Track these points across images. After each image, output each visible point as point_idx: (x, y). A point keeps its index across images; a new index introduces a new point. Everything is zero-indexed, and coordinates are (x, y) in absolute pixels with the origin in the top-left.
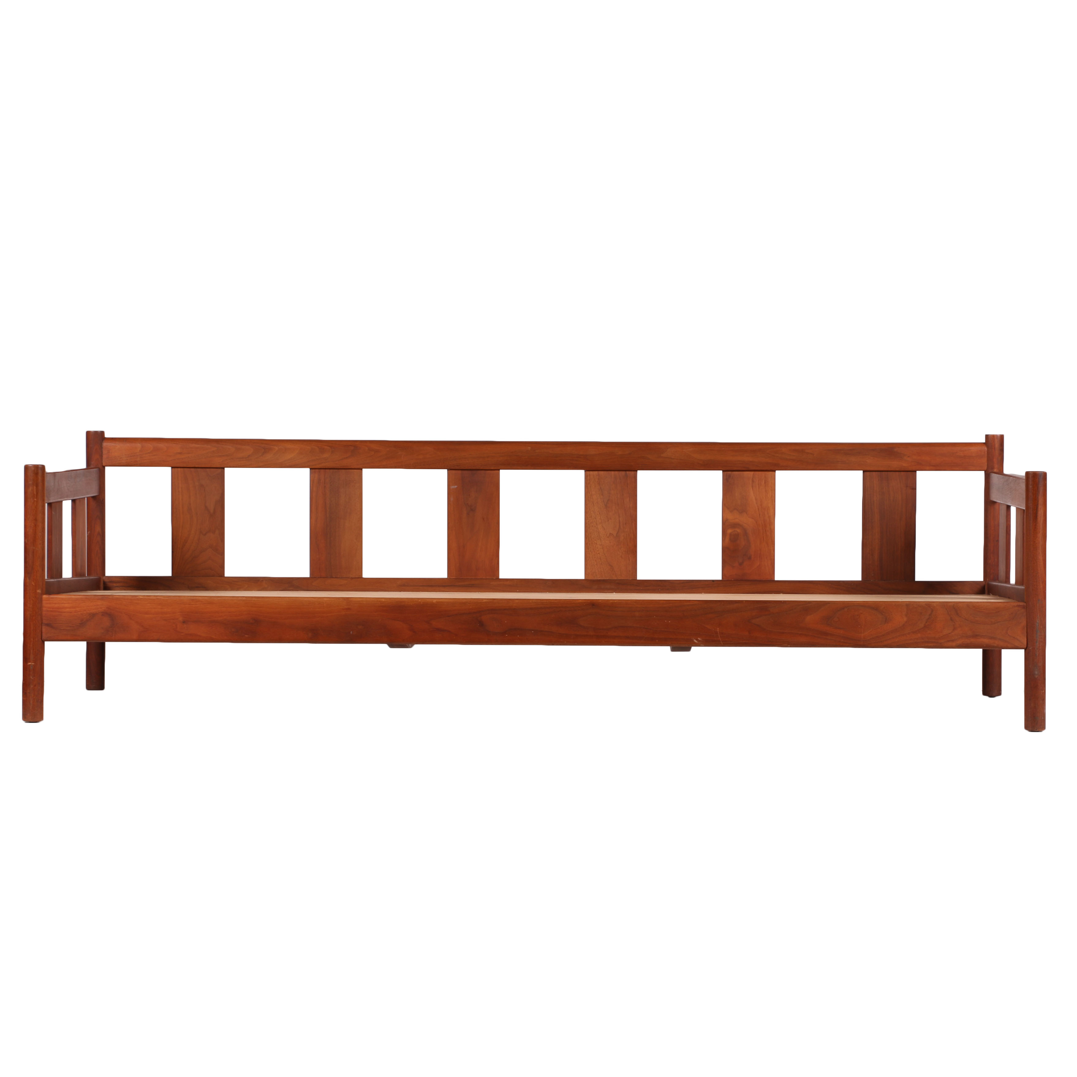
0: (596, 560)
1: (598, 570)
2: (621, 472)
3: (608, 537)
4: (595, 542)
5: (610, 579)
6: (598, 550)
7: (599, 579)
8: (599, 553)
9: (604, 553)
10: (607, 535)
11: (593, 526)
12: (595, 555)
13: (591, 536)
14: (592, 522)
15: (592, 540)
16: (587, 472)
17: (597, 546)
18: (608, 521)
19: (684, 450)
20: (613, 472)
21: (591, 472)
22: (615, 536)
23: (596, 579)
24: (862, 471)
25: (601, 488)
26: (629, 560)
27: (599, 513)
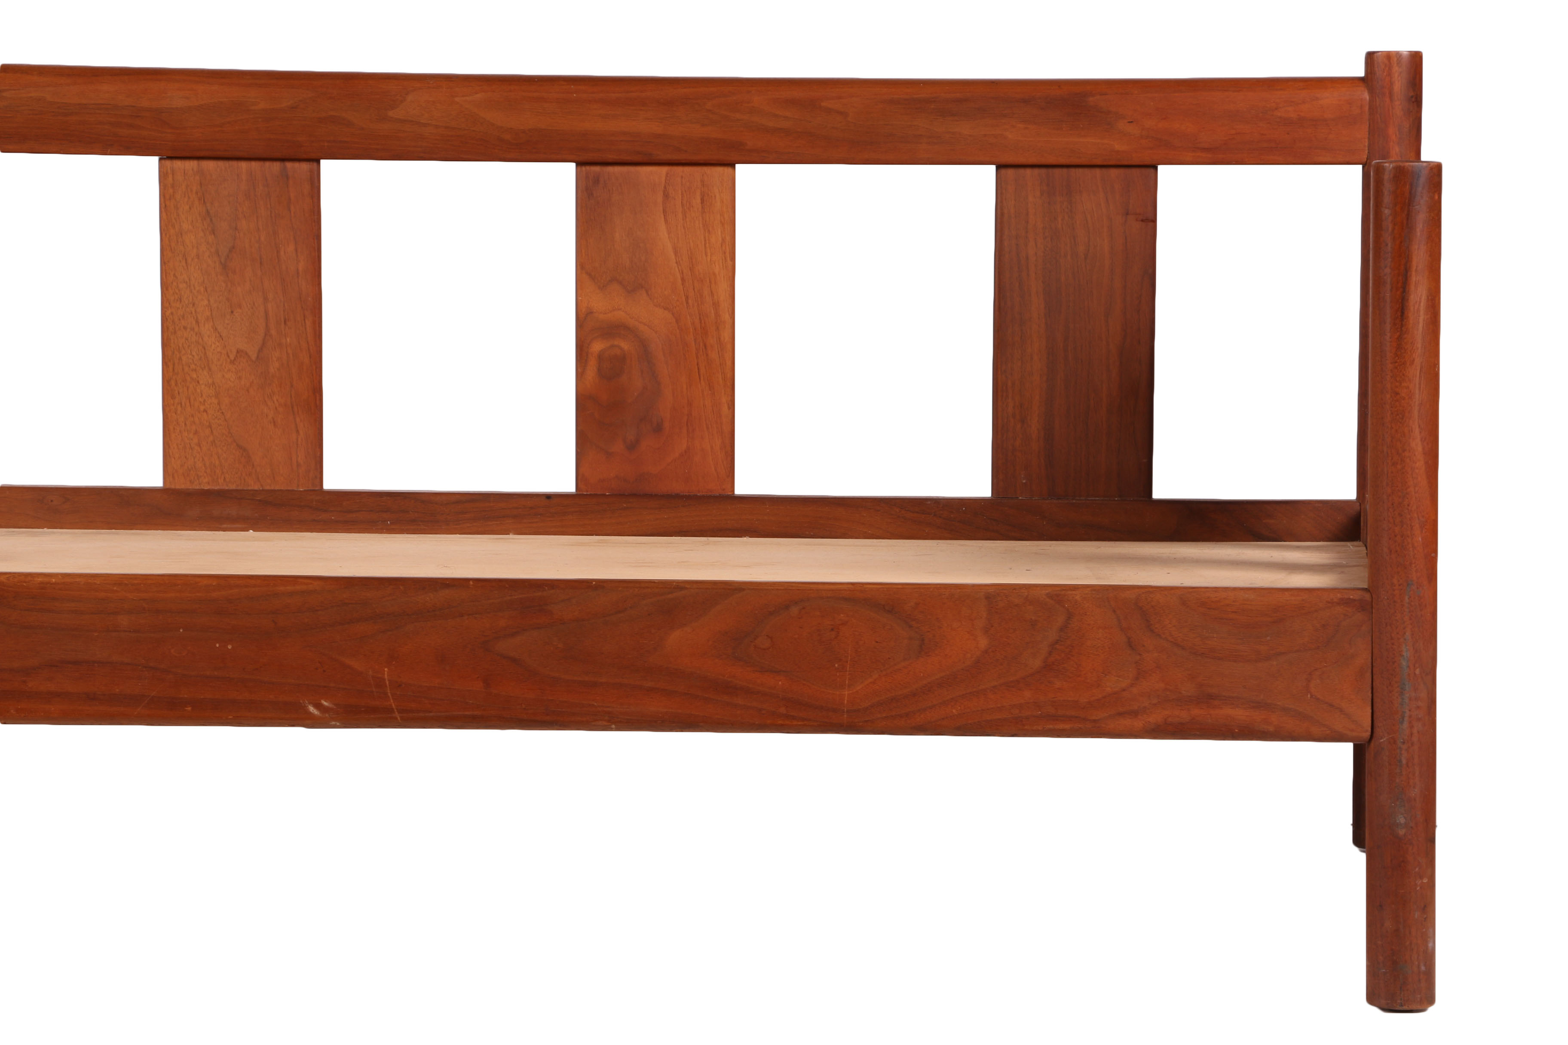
0: (196, 433)
1: (203, 460)
2: (268, 164)
3: (232, 362)
4: (195, 376)
5: (240, 488)
6: (202, 400)
7: (206, 487)
8: (205, 411)
9: (220, 409)
10: (229, 356)
11: (185, 328)
12: (192, 416)
13: (180, 359)
14: (183, 317)
15: (183, 369)
16: (163, 161)
17: (199, 391)
18: (232, 312)
19: (457, 99)
20: (244, 165)
21: (178, 164)
22: (254, 357)
23: (198, 487)
24: (993, 168)
25: (208, 212)
26: (298, 431)
27: (202, 289)
